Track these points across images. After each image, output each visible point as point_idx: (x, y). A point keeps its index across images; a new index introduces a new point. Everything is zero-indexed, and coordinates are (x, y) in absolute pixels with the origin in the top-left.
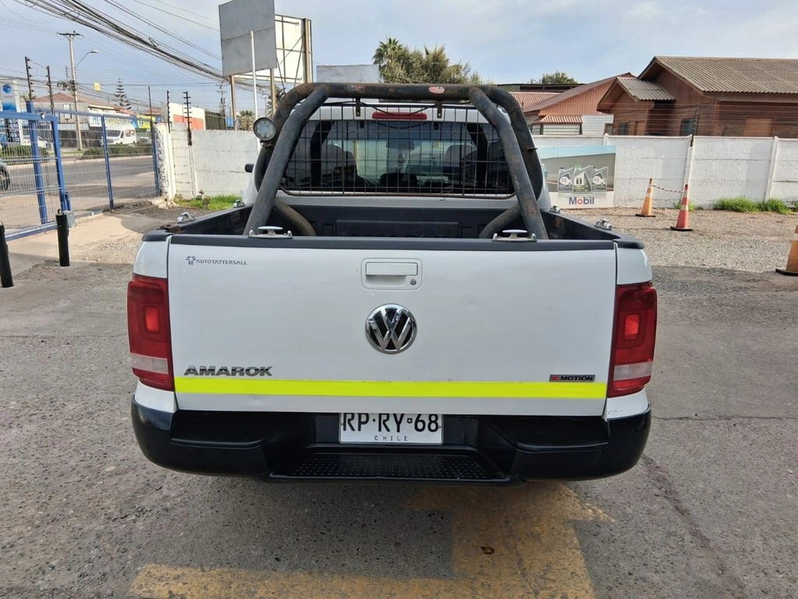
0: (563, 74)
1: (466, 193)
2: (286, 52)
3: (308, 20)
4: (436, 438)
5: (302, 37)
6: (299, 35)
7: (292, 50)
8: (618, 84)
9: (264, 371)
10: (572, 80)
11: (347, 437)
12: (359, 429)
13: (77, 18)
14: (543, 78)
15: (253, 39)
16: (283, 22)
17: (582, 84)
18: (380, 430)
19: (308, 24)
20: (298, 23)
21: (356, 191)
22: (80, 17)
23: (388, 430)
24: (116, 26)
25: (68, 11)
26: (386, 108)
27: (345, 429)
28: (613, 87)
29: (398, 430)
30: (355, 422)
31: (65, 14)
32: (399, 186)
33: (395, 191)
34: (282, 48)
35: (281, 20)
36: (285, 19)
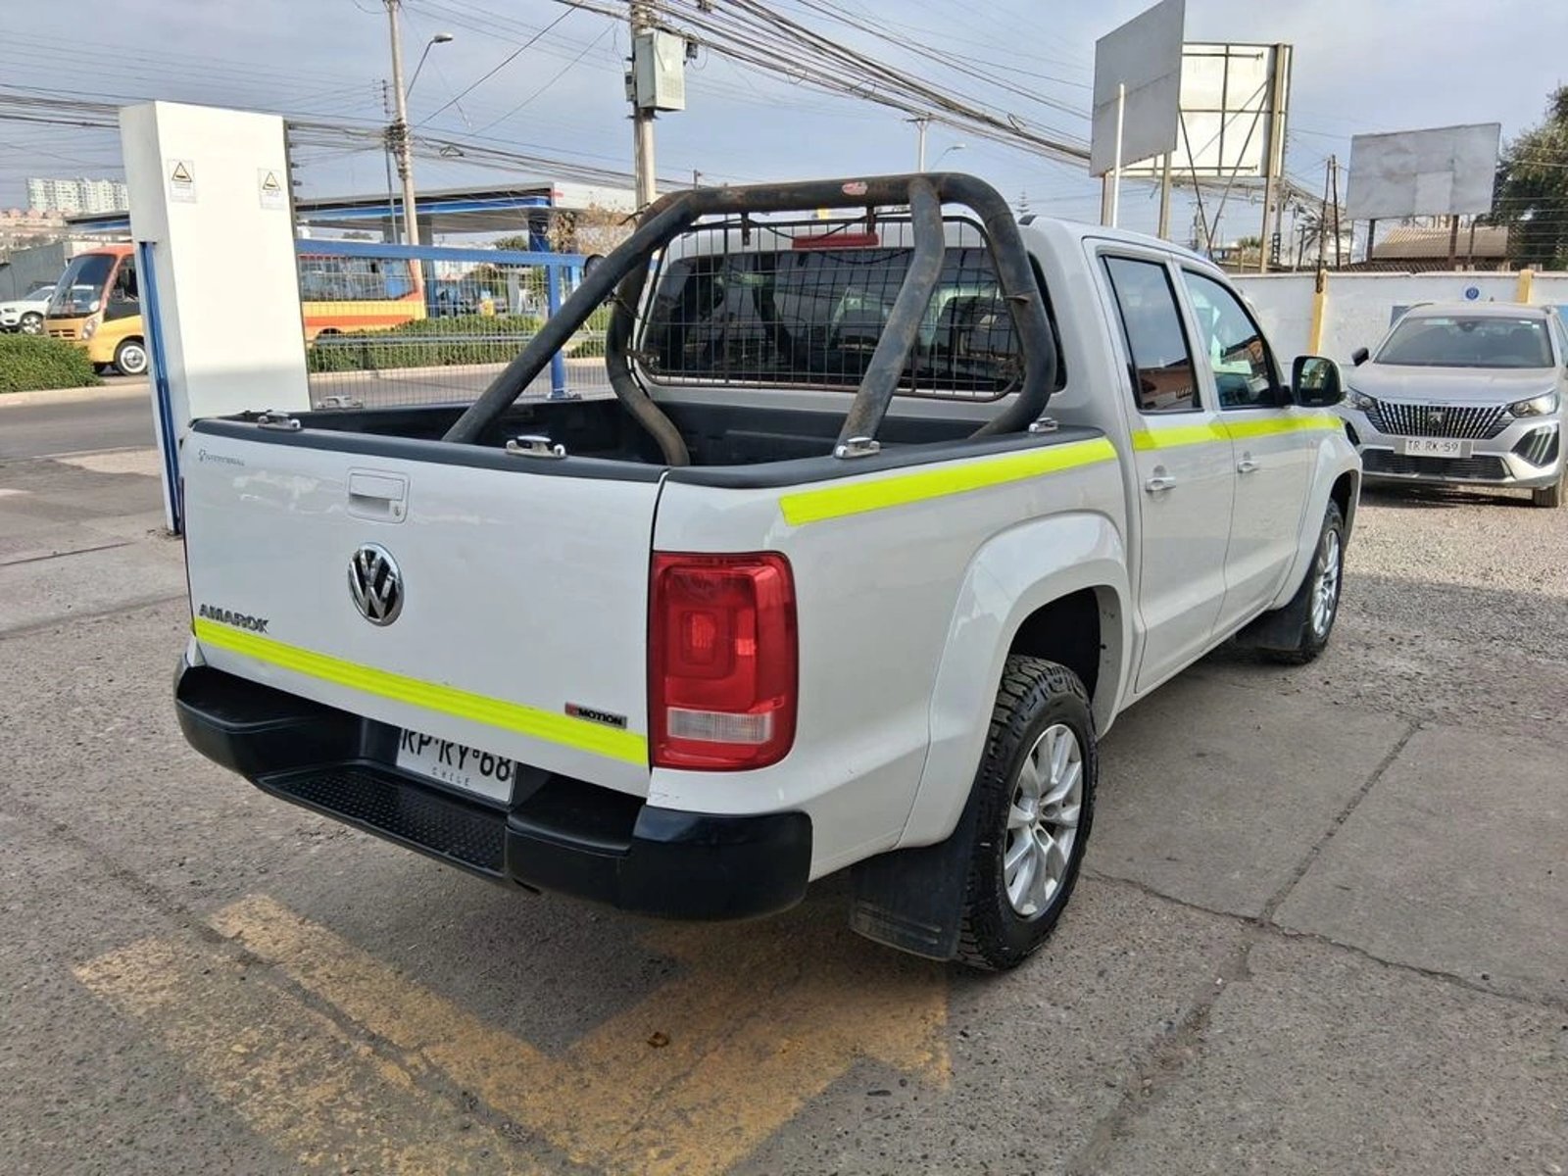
1: (919, 388)
2: (1228, 116)
3: (1285, 46)
4: (501, 792)
5: (1267, 83)
6: (1263, 76)
7: (1242, 111)
11: (407, 761)
12: (419, 752)
13: (871, 93)
15: (1122, 101)
16: (1227, 56)
18: (441, 760)
19: (1285, 54)
20: (1262, 55)
21: (763, 380)
22: (878, 91)
23: (450, 763)
24: (945, 100)
25: (855, 83)
26: (790, 228)
27: (403, 747)
29: (461, 766)
30: (415, 741)
31: (852, 89)
33: (804, 379)
34: (1221, 108)
35: (1224, 52)
36: (1233, 50)
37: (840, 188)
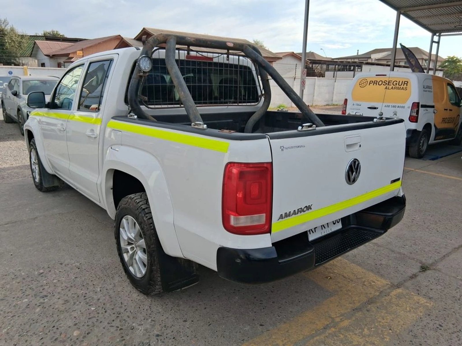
0: (57, 32)
1: (239, 103)
4: (339, 226)
8: (123, 41)
9: (309, 208)
10: (63, 36)
12: (315, 231)
14: (44, 33)
17: (85, 39)
18: (322, 229)
23: (325, 228)
27: (310, 234)
28: (121, 43)
29: (328, 227)
32: (209, 100)
37: (226, 44)
